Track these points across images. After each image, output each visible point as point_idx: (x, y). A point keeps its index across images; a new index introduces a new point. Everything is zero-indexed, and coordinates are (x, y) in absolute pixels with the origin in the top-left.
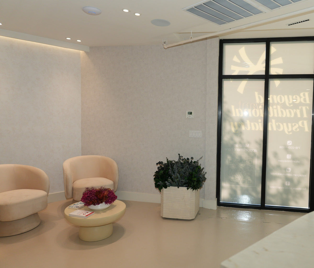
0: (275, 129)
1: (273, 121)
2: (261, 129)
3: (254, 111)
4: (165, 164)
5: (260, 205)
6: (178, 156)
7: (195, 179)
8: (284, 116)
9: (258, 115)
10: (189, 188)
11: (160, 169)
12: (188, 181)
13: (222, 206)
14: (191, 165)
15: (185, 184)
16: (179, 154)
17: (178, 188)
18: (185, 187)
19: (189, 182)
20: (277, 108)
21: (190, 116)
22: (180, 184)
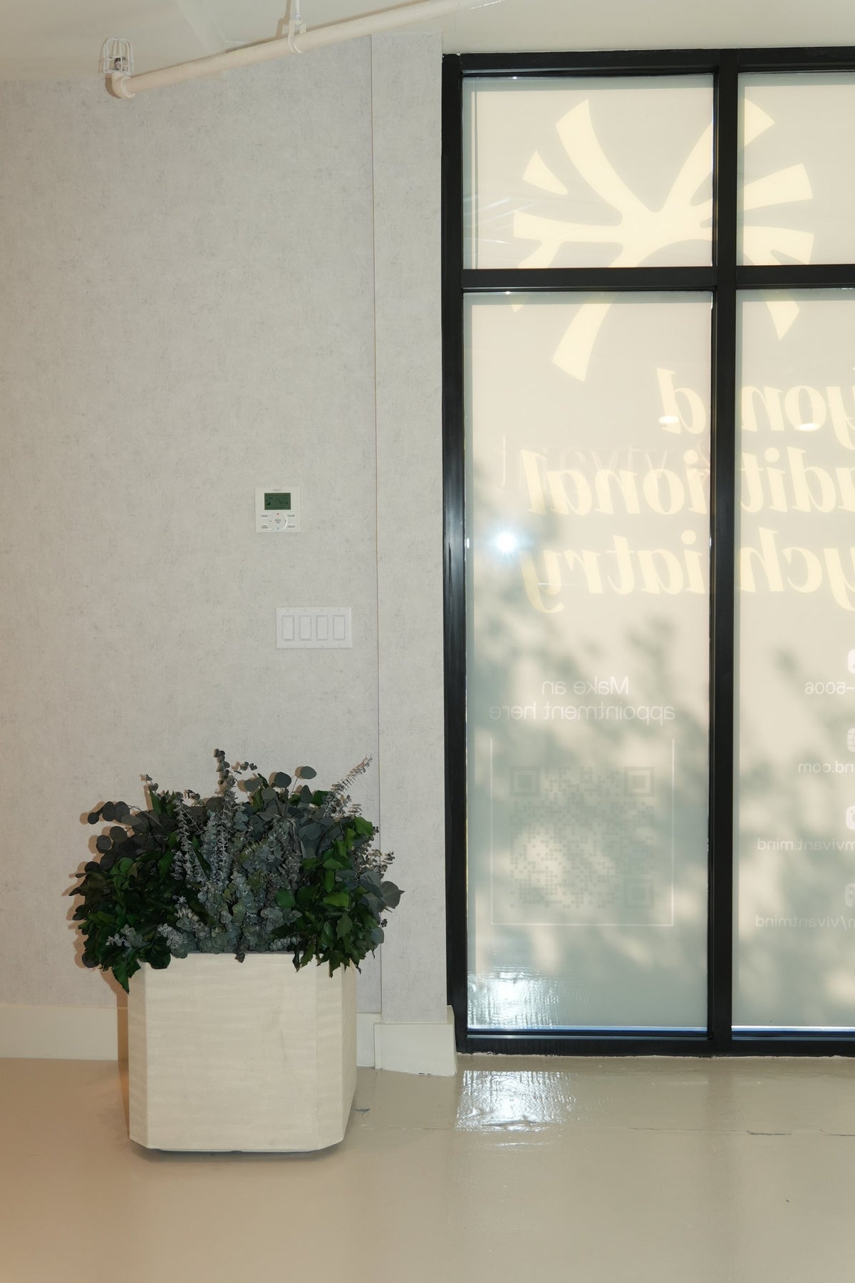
0: (776, 584)
1: (767, 537)
2: (699, 584)
3: (652, 478)
4: (142, 814)
5: (704, 1029)
6: (215, 763)
7: (344, 901)
8: (828, 506)
9: (677, 505)
10: (306, 961)
11: (112, 848)
12: (299, 915)
13: (483, 1051)
14: (306, 816)
15: (282, 932)
16: (220, 754)
17: (241, 958)
18: (279, 951)
19: (304, 918)
20: (783, 463)
21: (278, 521)
22: (253, 934)
